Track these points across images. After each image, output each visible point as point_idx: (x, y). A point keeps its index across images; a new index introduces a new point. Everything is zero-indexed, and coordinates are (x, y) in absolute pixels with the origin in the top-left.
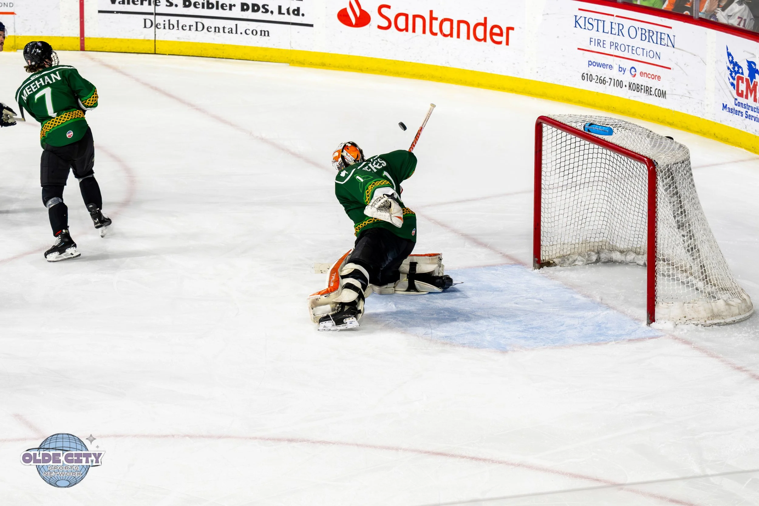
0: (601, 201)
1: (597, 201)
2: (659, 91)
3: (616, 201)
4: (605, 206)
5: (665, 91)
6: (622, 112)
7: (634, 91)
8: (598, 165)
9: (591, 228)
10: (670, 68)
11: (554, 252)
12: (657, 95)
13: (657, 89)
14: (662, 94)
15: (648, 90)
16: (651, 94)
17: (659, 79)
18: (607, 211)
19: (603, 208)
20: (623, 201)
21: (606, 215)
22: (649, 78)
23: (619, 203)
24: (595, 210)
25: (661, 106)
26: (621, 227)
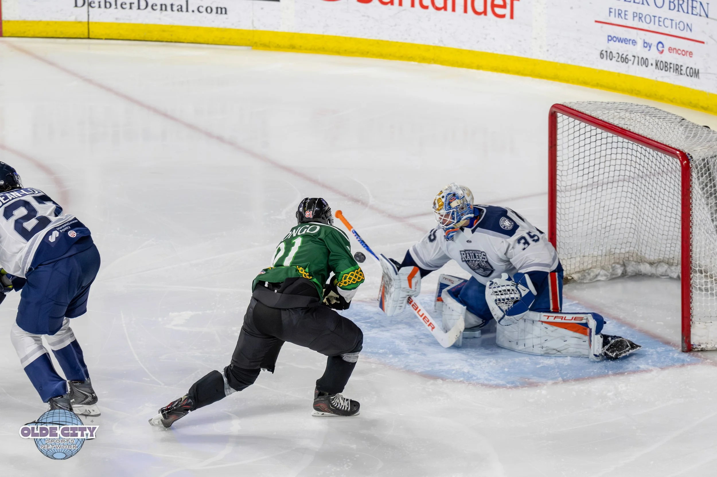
0: (627, 205)
1: (622, 204)
2: (691, 70)
3: (644, 205)
4: (631, 211)
5: (698, 70)
6: (649, 97)
7: (662, 70)
9: (616, 237)
10: (703, 43)
11: (573, 267)
12: (689, 74)
13: (688, 67)
14: (695, 73)
15: (678, 69)
16: (681, 74)
17: (691, 56)
18: (634, 217)
19: (629, 214)
20: (652, 205)
21: (634, 222)
22: (680, 54)
23: (647, 208)
24: (620, 215)
25: (693, 87)
26: (651, 236)
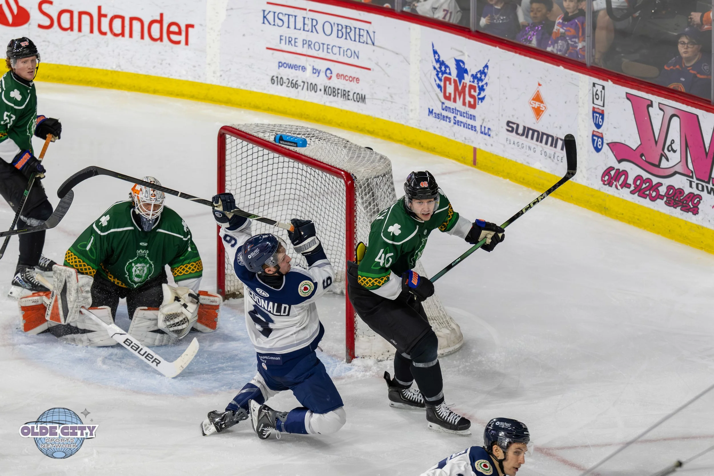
2: (358, 96)
5: (365, 96)
6: (317, 120)
7: (330, 95)
8: (289, 181)
10: (369, 69)
12: (355, 99)
13: (355, 93)
14: (362, 99)
15: (345, 95)
16: (349, 99)
17: (358, 82)
22: (347, 80)
25: (360, 112)
